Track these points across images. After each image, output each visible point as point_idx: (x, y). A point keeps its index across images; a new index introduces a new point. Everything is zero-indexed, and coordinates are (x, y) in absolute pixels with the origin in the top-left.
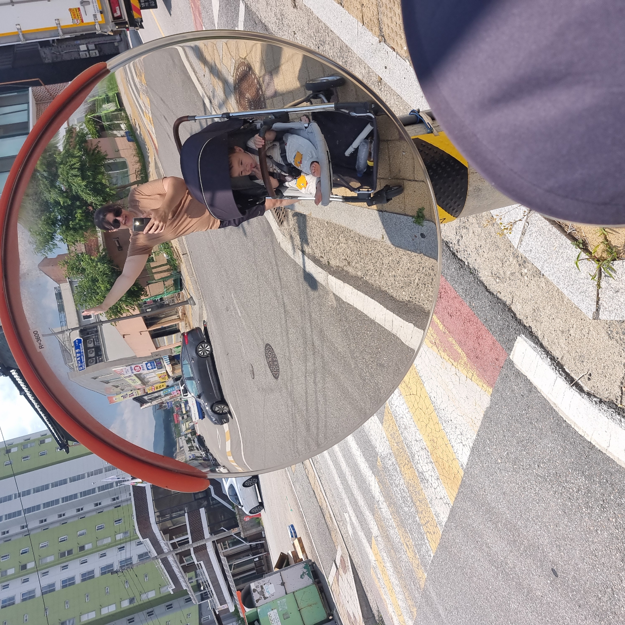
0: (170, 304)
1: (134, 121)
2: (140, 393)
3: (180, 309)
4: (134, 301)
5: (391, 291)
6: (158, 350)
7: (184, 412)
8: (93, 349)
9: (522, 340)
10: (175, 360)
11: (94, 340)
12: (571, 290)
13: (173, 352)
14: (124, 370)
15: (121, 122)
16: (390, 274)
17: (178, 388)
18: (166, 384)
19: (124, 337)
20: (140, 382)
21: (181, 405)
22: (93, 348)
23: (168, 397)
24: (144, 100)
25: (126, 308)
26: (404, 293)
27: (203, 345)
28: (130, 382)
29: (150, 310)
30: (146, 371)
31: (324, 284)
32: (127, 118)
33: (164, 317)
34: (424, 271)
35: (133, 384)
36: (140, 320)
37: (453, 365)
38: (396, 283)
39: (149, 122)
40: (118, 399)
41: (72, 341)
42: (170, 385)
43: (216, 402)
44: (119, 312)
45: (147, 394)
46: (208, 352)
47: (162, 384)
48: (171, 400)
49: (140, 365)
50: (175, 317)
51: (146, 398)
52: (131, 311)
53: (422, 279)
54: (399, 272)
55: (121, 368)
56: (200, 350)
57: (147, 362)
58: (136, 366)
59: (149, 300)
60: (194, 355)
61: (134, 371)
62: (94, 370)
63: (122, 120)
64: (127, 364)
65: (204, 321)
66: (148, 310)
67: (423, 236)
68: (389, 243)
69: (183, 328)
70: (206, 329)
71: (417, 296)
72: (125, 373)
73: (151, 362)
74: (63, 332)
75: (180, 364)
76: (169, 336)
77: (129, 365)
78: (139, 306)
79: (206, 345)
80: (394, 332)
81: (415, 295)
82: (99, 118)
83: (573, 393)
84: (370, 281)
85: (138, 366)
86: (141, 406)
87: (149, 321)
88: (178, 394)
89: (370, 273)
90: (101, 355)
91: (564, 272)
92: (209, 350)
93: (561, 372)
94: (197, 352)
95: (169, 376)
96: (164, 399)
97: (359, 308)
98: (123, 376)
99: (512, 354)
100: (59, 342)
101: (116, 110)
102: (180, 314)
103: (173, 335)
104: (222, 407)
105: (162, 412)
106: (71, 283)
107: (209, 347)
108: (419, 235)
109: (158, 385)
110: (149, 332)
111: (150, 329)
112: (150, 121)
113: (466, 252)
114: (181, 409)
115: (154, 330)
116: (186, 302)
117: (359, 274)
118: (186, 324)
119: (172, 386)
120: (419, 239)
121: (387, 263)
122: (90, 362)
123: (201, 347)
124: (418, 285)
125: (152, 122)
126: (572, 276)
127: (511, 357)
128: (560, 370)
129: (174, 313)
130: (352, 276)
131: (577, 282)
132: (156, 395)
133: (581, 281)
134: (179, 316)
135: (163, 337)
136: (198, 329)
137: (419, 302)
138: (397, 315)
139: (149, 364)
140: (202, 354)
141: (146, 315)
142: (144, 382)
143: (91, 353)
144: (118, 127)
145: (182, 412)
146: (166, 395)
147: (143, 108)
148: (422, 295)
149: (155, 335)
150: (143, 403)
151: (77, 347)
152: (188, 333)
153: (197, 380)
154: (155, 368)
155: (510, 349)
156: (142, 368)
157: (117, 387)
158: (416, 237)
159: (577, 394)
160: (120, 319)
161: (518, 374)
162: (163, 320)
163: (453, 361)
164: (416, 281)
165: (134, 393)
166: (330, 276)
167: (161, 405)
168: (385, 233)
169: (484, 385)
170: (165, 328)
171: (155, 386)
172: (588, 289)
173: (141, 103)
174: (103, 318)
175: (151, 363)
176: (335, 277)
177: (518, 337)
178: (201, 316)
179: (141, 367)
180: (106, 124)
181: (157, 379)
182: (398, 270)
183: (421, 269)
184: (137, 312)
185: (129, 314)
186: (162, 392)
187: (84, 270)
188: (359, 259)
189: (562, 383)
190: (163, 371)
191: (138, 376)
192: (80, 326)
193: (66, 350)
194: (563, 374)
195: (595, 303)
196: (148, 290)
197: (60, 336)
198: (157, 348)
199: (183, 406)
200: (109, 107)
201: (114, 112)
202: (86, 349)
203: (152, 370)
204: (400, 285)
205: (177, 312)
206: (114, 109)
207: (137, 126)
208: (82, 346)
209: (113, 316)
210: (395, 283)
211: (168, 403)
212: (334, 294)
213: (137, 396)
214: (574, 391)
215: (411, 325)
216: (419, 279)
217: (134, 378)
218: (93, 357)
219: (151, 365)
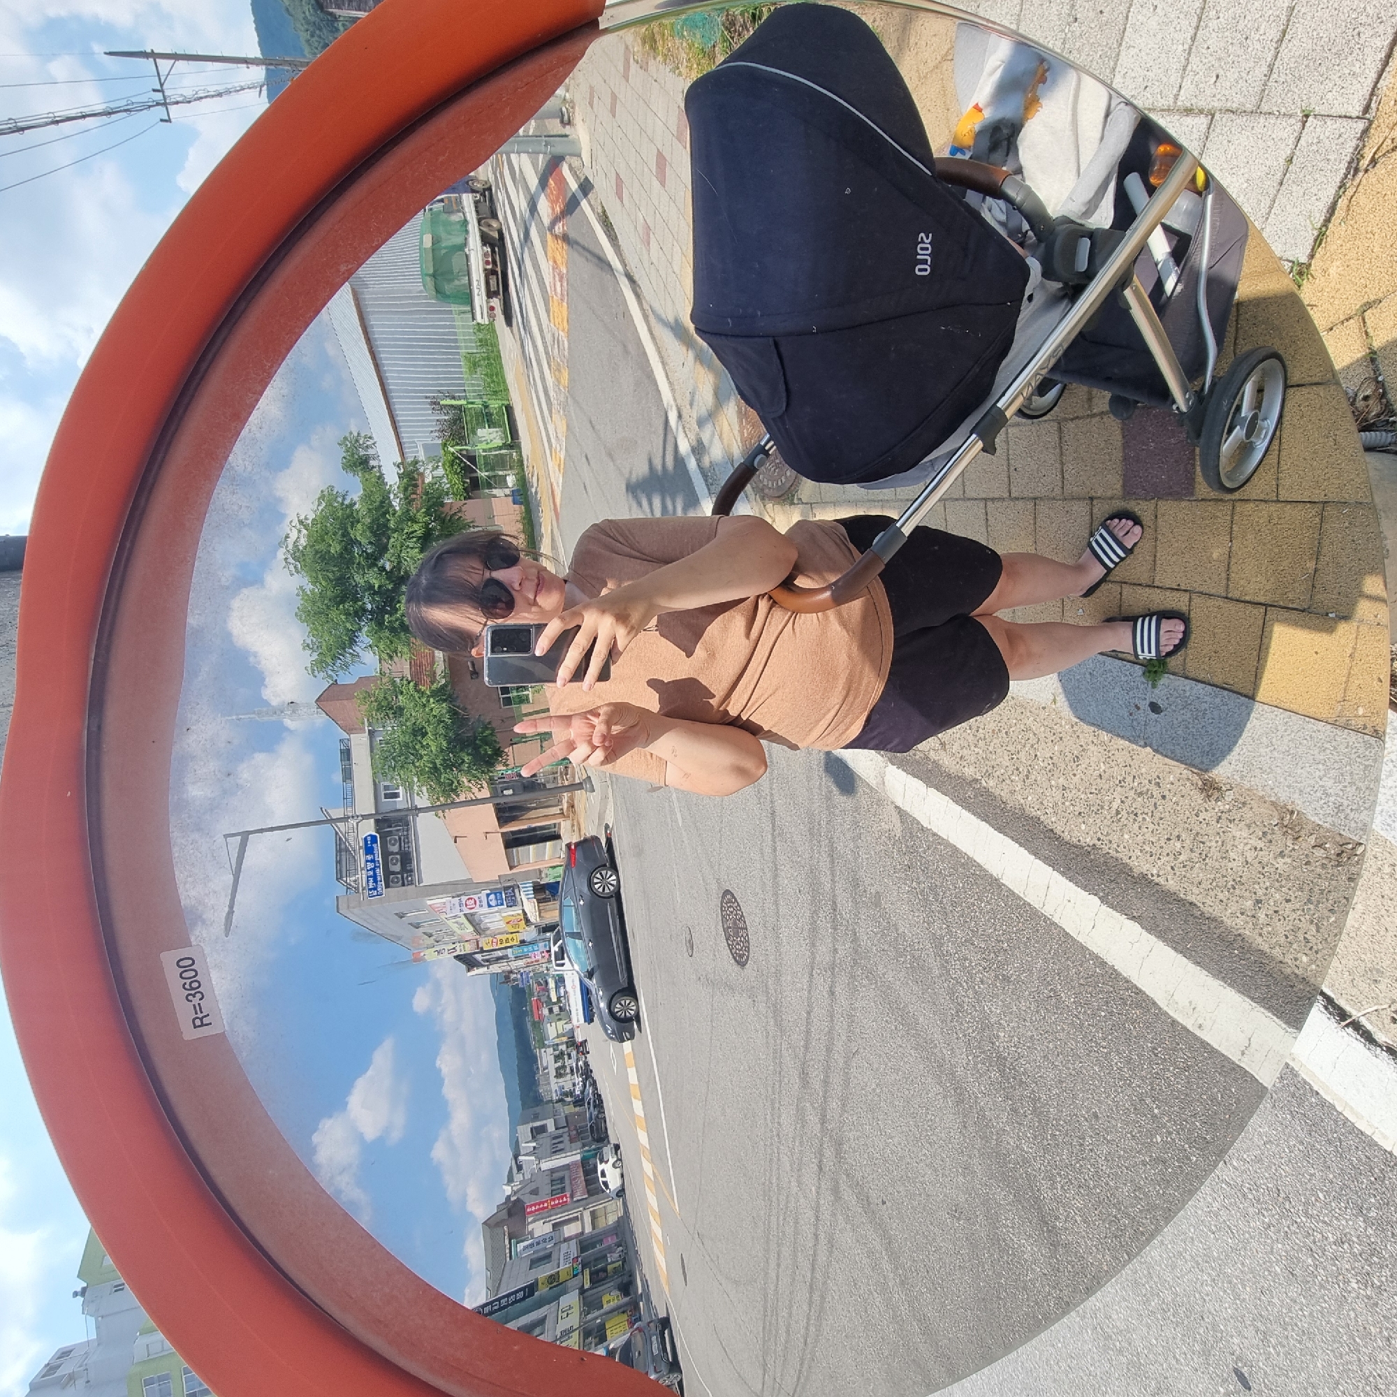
0: (548, 786)
1: (531, 468)
2: (468, 948)
3: (566, 795)
4: (483, 772)
5: (1050, 820)
6: (514, 871)
7: (554, 999)
8: (398, 857)
10: (545, 892)
11: (400, 839)
13: (543, 875)
14: (448, 906)
15: (507, 472)
16: (1053, 783)
17: (545, 946)
18: (520, 937)
19: (455, 841)
20: (471, 929)
21: (547, 983)
22: (397, 853)
23: (521, 963)
24: (558, 426)
25: (466, 784)
26: (1083, 827)
27: (604, 872)
28: (455, 927)
29: (511, 792)
30: (485, 910)
31: (873, 783)
32: (521, 462)
33: (535, 808)
34: (1136, 784)
35: (459, 932)
36: (489, 810)
38: (1067, 804)
39: (557, 469)
40: (430, 955)
41: (362, 836)
42: (528, 939)
43: (619, 992)
44: (454, 791)
45: (482, 951)
46: (612, 888)
47: (510, 936)
48: (527, 970)
49: (475, 897)
50: (556, 810)
51: (479, 957)
52: (475, 790)
53: (1128, 802)
54: (1076, 779)
55: (444, 900)
56: (596, 881)
57: (489, 892)
58: (469, 899)
59: (510, 772)
60: (586, 889)
61: (464, 908)
62: (394, 897)
63: (511, 468)
64: (454, 894)
65: (607, 827)
66: (506, 792)
67: (1155, 708)
68: (1067, 712)
69: (569, 836)
70: (609, 841)
71: (1114, 838)
72: (448, 911)
73: (496, 892)
74: (345, 819)
75: (557, 903)
76: (541, 845)
77: (458, 896)
78: (491, 781)
79: (609, 873)
80: (1047, 911)
81: (1108, 834)
82: (472, 459)
84: (997, 792)
85: (472, 899)
86: (469, 971)
87: (505, 814)
88: (543, 957)
89: (998, 773)
90: (411, 871)
92: (615, 883)
94: (590, 885)
95: (527, 921)
96: (514, 965)
97: (965, 847)
98: (443, 916)
100: (337, 833)
101: (505, 446)
102: (565, 806)
103: (548, 844)
104: (628, 1002)
105: (508, 990)
106: (371, 733)
107: (614, 877)
108: (1144, 705)
109: (504, 937)
110: (503, 834)
111: (504, 830)
112: (559, 465)
114: (548, 991)
115: (513, 833)
116: (579, 786)
117: (969, 772)
118: (573, 825)
119: (533, 943)
120: (1145, 713)
121: (1048, 756)
122: (392, 882)
123: (598, 875)
124: (1118, 813)
125: (562, 466)
129: (553, 801)
130: (949, 776)
132: (500, 953)
134: (562, 809)
135: (527, 847)
136: (595, 839)
137: (1117, 852)
138: (1063, 874)
139: (492, 897)
140: (601, 890)
141: (502, 801)
142: (478, 929)
143: (395, 864)
144: (502, 482)
145: (549, 997)
146: (517, 958)
147: (553, 441)
148: (1126, 836)
149: (513, 842)
150: (473, 967)
151: (369, 850)
152: (577, 844)
153: (587, 940)
154: (502, 904)
157: (430, 936)
158: (1138, 708)
160: (454, 804)
162: (532, 814)
164: (1115, 805)
165: (458, 948)
166: (892, 768)
167: (507, 976)
168: (1061, 690)
170: (534, 829)
171: (499, 937)
173: (551, 433)
174: (422, 801)
175: (495, 894)
176: (904, 770)
178: (601, 817)
179: (477, 901)
180: (483, 474)
181: (502, 925)
182: (1075, 775)
183: (1129, 779)
184: (486, 793)
185: (470, 796)
186: (509, 950)
187: (399, 712)
188: (971, 738)
190: (517, 911)
191: (470, 918)
192: (377, 813)
193: (347, 850)
196: (510, 754)
197: (341, 825)
198: (511, 868)
199: (552, 984)
200: (492, 437)
201: (500, 448)
202: (386, 854)
203: (496, 909)
204: (1076, 808)
205: (560, 801)
206: (499, 442)
207: (535, 479)
208: (378, 848)
209: (441, 799)
210: (1063, 803)
211: (522, 975)
212: (896, 807)
213: (463, 953)
215: (1096, 900)
216: (1122, 802)
217: (463, 920)
218: (398, 873)
219: (496, 898)
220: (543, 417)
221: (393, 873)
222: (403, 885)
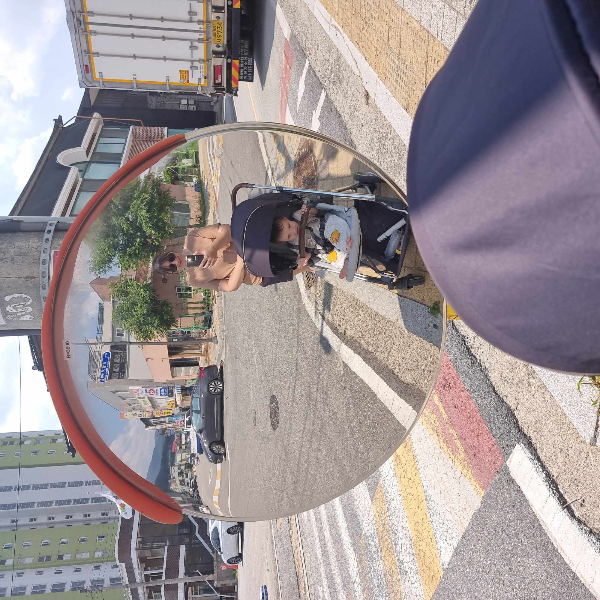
0: (196, 339)
1: (204, 177)
2: (148, 415)
3: (204, 345)
4: (165, 329)
5: (397, 371)
6: (173, 379)
7: (183, 442)
8: (119, 365)
9: (521, 448)
10: (186, 391)
11: (121, 356)
12: (572, 411)
13: (187, 383)
14: (140, 391)
15: (194, 176)
16: (399, 355)
17: (183, 418)
18: (172, 412)
19: (147, 361)
20: (150, 405)
21: (181, 436)
22: (118, 363)
23: (171, 425)
24: (217, 162)
25: (155, 333)
26: (410, 375)
27: (216, 382)
28: (142, 403)
29: (176, 340)
30: (158, 396)
31: (336, 350)
32: (199, 173)
33: (187, 349)
34: (431, 359)
35: (144, 406)
36: (165, 348)
37: (450, 457)
38: (404, 365)
39: (216, 180)
40: (128, 415)
41: (103, 353)
42: (175, 414)
43: (215, 442)
44: (148, 336)
45: (154, 418)
46: (219, 390)
47: (169, 411)
48: (173, 429)
49: (155, 389)
50: (197, 351)
51: (152, 421)
52: (160, 338)
53: (428, 366)
54: (408, 354)
55: (138, 388)
56: (211, 386)
57: (161, 388)
58: (151, 390)
59: (178, 331)
60: (205, 390)
61: (148, 394)
62: (114, 384)
63: (195, 174)
64: (143, 386)
65: (222, 361)
66: (174, 340)
67: (435, 326)
68: (403, 326)
69: (203, 363)
70: (222, 368)
71: (421, 381)
72: (140, 394)
73: (165, 389)
74: (96, 344)
75: (191, 396)
76: (188, 368)
77: (145, 387)
78: (168, 335)
79: (219, 383)
80: (393, 411)
81: (419, 380)
82: (177, 170)
83: (563, 515)
84: (379, 358)
85: (152, 390)
86: (146, 428)
87: (172, 351)
88: (181, 424)
89: (380, 350)
90: (124, 372)
91: (567, 391)
92: (221, 388)
93: (554, 491)
94: (208, 388)
95: (176, 404)
96: (168, 426)
97: (366, 380)
98: (137, 396)
99: (509, 460)
100: (90, 351)
101: (192, 166)
102: (203, 350)
103: (192, 368)
104: (220, 447)
105: (162, 439)
106: (114, 302)
107: (221, 385)
108: (431, 325)
109: (166, 411)
110: (170, 360)
111: (171, 358)
112: (217, 179)
113: (480, 349)
114: (181, 439)
115: (175, 360)
116: (210, 340)
117: (370, 348)
118: (206, 360)
119: (177, 416)
120: (431, 329)
121: (399, 343)
122: (113, 376)
123: (213, 383)
124: (424, 371)
125: (219, 180)
126: (575, 397)
127: (507, 463)
128: (554, 488)
129: (198, 347)
130: (363, 349)
131: (579, 404)
132: (162, 420)
133: (583, 404)
134: (201, 351)
135: (180, 368)
136: (215, 366)
137: (422, 388)
138: (399, 395)
139: (163, 390)
140: (213, 391)
141: (172, 344)
142: (154, 406)
143: (116, 368)
144: (190, 180)
145: (181, 442)
146: (170, 422)
147: (215, 168)
148: (426, 381)
149: (174, 364)
150: (148, 426)
151: (105, 360)
152: (206, 368)
153: (202, 414)
154: (167, 395)
155: (508, 455)
156: (155, 393)
157: (130, 405)
158: (429, 326)
159: (568, 518)
160: (147, 343)
161: (512, 482)
162: (185, 352)
163: (451, 454)
164: (423, 367)
165: (143, 415)
166: (343, 344)
167: (164, 430)
168: (401, 316)
169: (477, 485)
170: (186, 359)
171: (164, 411)
172: (588, 414)
173: (214, 164)
174: (133, 339)
175: (164, 389)
176: (347, 346)
177: (517, 445)
178: (220, 356)
179: (155, 391)
180: (180, 175)
181: (166, 405)
182: (408, 352)
183: (429, 356)
184: (165, 340)
185: (157, 340)
186: (167, 418)
187: (127, 294)
188: (372, 334)
189: (553, 502)
190: (172, 399)
191: (150, 399)
192: (112, 342)
193: (94, 360)
194: (557, 493)
195: (594, 429)
196: (179, 321)
197: (93, 347)
198: (173, 377)
199: (183, 436)
200: (187, 162)
201: (190, 167)
202: (113, 363)
203: (164, 397)
204: (407, 367)
205: (201, 347)
206: (190, 164)
207: (206, 182)
208: (109, 359)
209: (142, 339)
210: (402, 364)
211: (170, 430)
212: (343, 361)
213: (144, 417)
214: (565, 515)
215: (411, 407)
216: (426, 366)
217: (147, 400)
218: (117, 372)
219: (164, 392)
220: (211, 158)
221: (115, 372)
222: (119, 378)
